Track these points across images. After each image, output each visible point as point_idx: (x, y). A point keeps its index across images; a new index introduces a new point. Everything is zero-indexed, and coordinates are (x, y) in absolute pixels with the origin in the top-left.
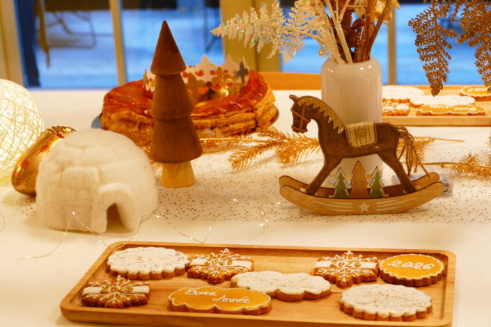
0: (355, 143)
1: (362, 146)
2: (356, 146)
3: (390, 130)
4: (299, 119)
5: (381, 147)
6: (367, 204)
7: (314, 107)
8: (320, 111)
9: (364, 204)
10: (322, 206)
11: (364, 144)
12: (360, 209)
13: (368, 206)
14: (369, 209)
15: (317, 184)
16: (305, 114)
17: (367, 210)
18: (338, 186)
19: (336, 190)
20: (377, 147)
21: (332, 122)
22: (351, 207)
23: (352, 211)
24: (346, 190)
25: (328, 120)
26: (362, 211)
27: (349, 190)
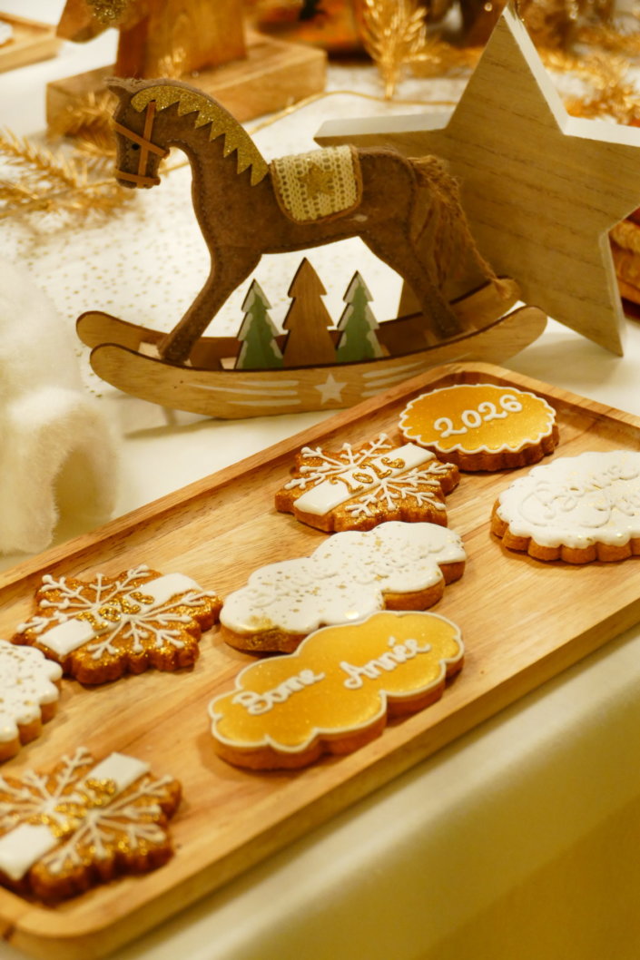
0: (300, 208)
1: (320, 217)
2: (304, 217)
3: (395, 167)
4: (136, 147)
5: (370, 217)
6: (338, 379)
7: (181, 111)
8: (198, 123)
9: (331, 379)
10: (211, 395)
11: (325, 211)
12: (319, 396)
13: (343, 385)
14: (343, 393)
15: (192, 330)
16: (153, 134)
17: (337, 396)
18: (249, 332)
19: (245, 345)
20: (361, 218)
21: (235, 153)
22: (294, 393)
23: (297, 402)
24: (274, 344)
25: (222, 146)
26: (324, 400)
27: (283, 342)
